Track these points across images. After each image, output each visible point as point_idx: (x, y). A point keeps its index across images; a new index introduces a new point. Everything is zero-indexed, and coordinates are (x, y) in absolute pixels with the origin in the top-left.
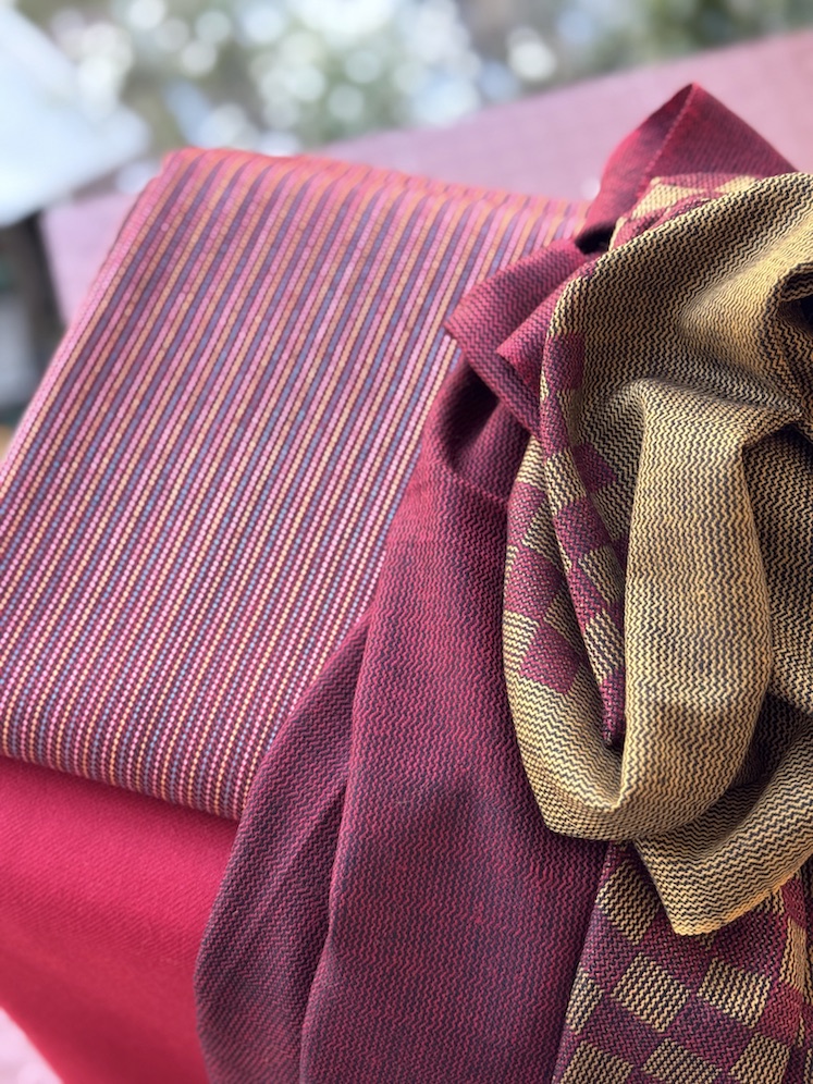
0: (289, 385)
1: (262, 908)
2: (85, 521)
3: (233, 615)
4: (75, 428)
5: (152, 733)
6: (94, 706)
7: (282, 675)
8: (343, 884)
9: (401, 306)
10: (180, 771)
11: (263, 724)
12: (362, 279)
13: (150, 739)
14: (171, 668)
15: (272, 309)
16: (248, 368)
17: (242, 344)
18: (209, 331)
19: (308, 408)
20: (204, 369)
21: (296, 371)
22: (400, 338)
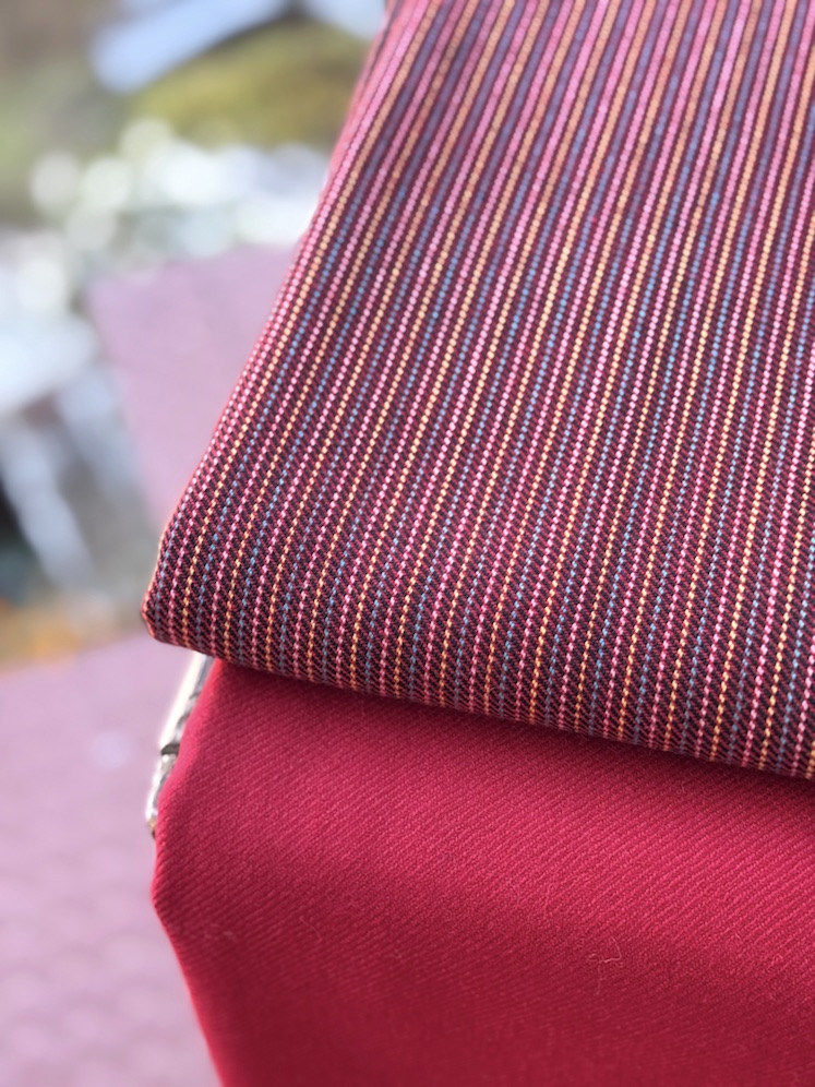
0: (688, 162)
2: (423, 344)
4: (388, 225)
12: (759, 36)
15: (639, 77)
16: (622, 148)
17: (606, 120)
18: (554, 107)
19: (724, 189)
20: (556, 152)
21: (693, 146)
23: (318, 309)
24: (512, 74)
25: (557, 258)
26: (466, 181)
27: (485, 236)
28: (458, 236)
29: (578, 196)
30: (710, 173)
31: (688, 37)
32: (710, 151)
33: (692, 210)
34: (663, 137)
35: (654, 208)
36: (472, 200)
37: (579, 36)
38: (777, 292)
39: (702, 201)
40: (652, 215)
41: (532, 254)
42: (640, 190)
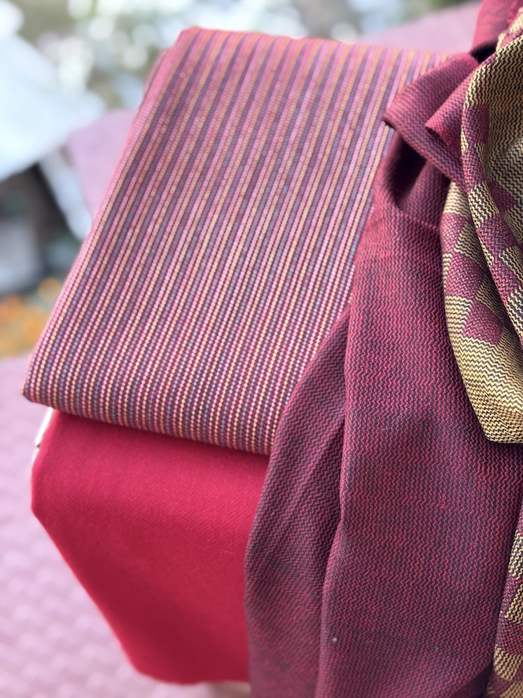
1: (290, 509)
3: (253, 320)
5: (206, 398)
6: (166, 384)
7: (291, 356)
8: (349, 485)
9: (345, 115)
10: (227, 422)
11: (281, 388)
13: (205, 403)
14: (215, 356)
16: (246, 163)
17: (241, 148)
19: (290, 185)
20: (216, 166)
22: (347, 135)
29: (224, 189)
32: (286, 165)
33: (274, 196)
34: (266, 157)
35: (257, 195)
40: (256, 199)
42: (252, 186)
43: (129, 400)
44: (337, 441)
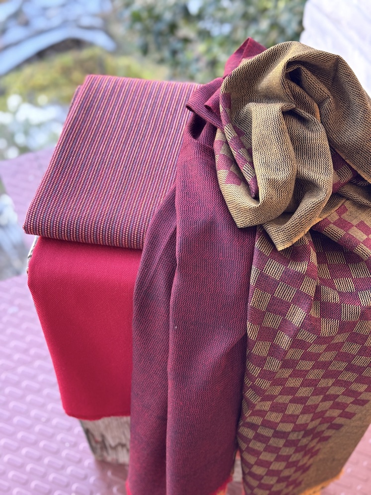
0: (137, 132)
1: (154, 268)
4: (72, 147)
5: (113, 224)
8: (180, 250)
9: (168, 109)
11: (147, 217)
12: (155, 102)
14: (115, 207)
15: (128, 113)
16: (124, 129)
17: (121, 123)
18: (109, 120)
19: (145, 138)
20: (110, 130)
21: (139, 128)
22: (170, 117)
23: (57, 166)
24: (100, 113)
25: (109, 153)
26: (90, 137)
27: (93, 149)
28: (88, 149)
29: (114, 140)
30: (142, 134)
31: (139, 103)
32: (142, 129)
33: (138, 142)
34: (133, 126)
35: (130, 142)
36: (91, 141)
37: (116, 104)
38: (154, 159)
39: (140, 140)
40: (129, 143)
41: (103, 153)
42: (127, 139)
43: (76, 226)
44: (174, 235)
